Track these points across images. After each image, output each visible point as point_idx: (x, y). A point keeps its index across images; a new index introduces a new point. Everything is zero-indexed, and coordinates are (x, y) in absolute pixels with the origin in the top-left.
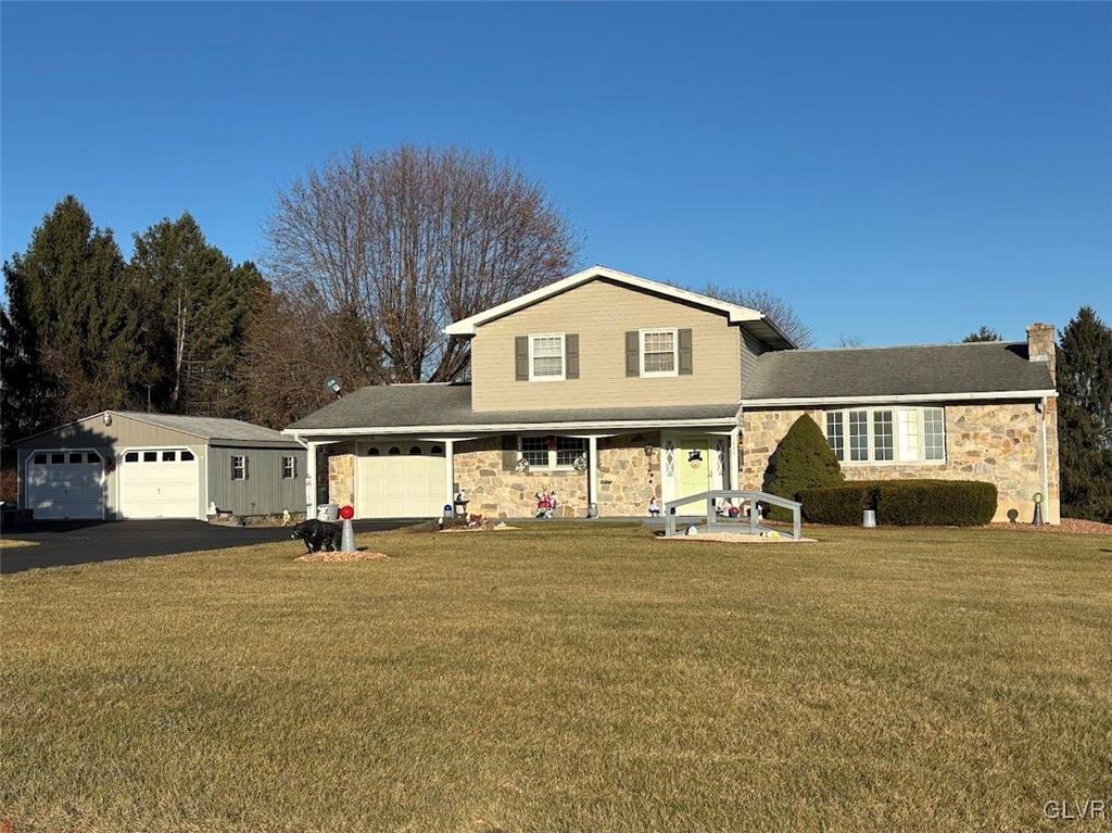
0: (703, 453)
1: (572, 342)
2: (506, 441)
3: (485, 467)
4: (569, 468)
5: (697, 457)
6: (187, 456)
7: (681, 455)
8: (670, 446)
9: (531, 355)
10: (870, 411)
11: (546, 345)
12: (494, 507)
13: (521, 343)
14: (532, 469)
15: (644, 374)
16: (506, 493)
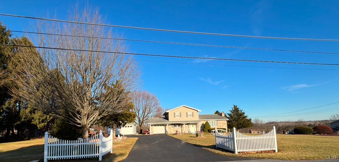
0: (194, 125)
1: (180, 113)
2: (172, 124)
3: (170, 127)
4: (179, 127)
5: (193, 126)
6: (131, 127)
7: (191, 126)
8: (190, 125)
9: (176, 114)
10: (213, 121)
11: (177, 114)
12: (171, 132)
13: (174, 113)
14: (175, 127)
15: (188, 117)
16: (172, 130)
